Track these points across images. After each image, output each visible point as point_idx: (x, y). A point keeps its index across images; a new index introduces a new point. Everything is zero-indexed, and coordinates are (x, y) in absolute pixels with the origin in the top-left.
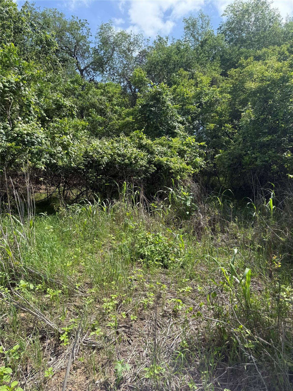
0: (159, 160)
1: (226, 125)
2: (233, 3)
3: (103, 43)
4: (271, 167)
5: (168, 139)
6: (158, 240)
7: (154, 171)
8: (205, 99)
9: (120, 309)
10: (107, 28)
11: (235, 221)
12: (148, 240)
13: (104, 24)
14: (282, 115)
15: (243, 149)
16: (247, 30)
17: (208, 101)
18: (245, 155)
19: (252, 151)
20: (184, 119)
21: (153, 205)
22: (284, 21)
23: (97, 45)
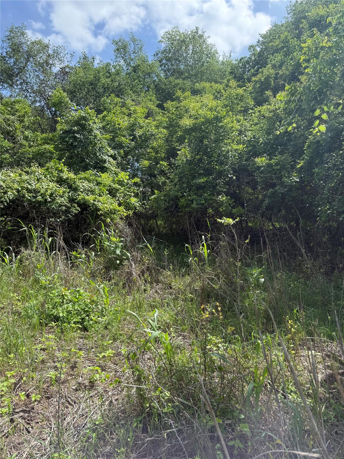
0: (84, 199)
1: (161, 162)
2: (170, 30)
3: (14, 50)
4: (207, 211)
5: (96, 174)
6: (77, 296)
7: (77, 212)
8: (139, 133)
9: (19, 389)
10: (18, 32)
11: (169, 270)
12: (64, 298)
13: (14, 27)
14: (216, 156)
15: (180, 190)
16: (185, 62)
17: (143, 134)
18: (181, 197)
19: (188, 193)
20: (116, 152)
21: (74, 253)
22: (221, 59)
23: (5, 50)
